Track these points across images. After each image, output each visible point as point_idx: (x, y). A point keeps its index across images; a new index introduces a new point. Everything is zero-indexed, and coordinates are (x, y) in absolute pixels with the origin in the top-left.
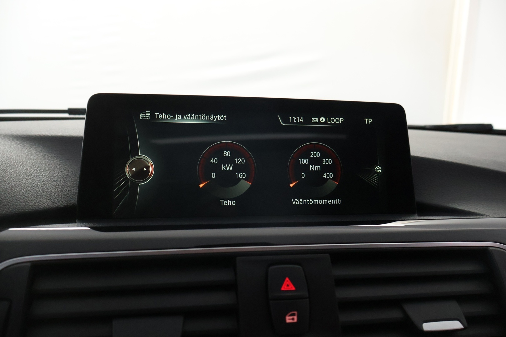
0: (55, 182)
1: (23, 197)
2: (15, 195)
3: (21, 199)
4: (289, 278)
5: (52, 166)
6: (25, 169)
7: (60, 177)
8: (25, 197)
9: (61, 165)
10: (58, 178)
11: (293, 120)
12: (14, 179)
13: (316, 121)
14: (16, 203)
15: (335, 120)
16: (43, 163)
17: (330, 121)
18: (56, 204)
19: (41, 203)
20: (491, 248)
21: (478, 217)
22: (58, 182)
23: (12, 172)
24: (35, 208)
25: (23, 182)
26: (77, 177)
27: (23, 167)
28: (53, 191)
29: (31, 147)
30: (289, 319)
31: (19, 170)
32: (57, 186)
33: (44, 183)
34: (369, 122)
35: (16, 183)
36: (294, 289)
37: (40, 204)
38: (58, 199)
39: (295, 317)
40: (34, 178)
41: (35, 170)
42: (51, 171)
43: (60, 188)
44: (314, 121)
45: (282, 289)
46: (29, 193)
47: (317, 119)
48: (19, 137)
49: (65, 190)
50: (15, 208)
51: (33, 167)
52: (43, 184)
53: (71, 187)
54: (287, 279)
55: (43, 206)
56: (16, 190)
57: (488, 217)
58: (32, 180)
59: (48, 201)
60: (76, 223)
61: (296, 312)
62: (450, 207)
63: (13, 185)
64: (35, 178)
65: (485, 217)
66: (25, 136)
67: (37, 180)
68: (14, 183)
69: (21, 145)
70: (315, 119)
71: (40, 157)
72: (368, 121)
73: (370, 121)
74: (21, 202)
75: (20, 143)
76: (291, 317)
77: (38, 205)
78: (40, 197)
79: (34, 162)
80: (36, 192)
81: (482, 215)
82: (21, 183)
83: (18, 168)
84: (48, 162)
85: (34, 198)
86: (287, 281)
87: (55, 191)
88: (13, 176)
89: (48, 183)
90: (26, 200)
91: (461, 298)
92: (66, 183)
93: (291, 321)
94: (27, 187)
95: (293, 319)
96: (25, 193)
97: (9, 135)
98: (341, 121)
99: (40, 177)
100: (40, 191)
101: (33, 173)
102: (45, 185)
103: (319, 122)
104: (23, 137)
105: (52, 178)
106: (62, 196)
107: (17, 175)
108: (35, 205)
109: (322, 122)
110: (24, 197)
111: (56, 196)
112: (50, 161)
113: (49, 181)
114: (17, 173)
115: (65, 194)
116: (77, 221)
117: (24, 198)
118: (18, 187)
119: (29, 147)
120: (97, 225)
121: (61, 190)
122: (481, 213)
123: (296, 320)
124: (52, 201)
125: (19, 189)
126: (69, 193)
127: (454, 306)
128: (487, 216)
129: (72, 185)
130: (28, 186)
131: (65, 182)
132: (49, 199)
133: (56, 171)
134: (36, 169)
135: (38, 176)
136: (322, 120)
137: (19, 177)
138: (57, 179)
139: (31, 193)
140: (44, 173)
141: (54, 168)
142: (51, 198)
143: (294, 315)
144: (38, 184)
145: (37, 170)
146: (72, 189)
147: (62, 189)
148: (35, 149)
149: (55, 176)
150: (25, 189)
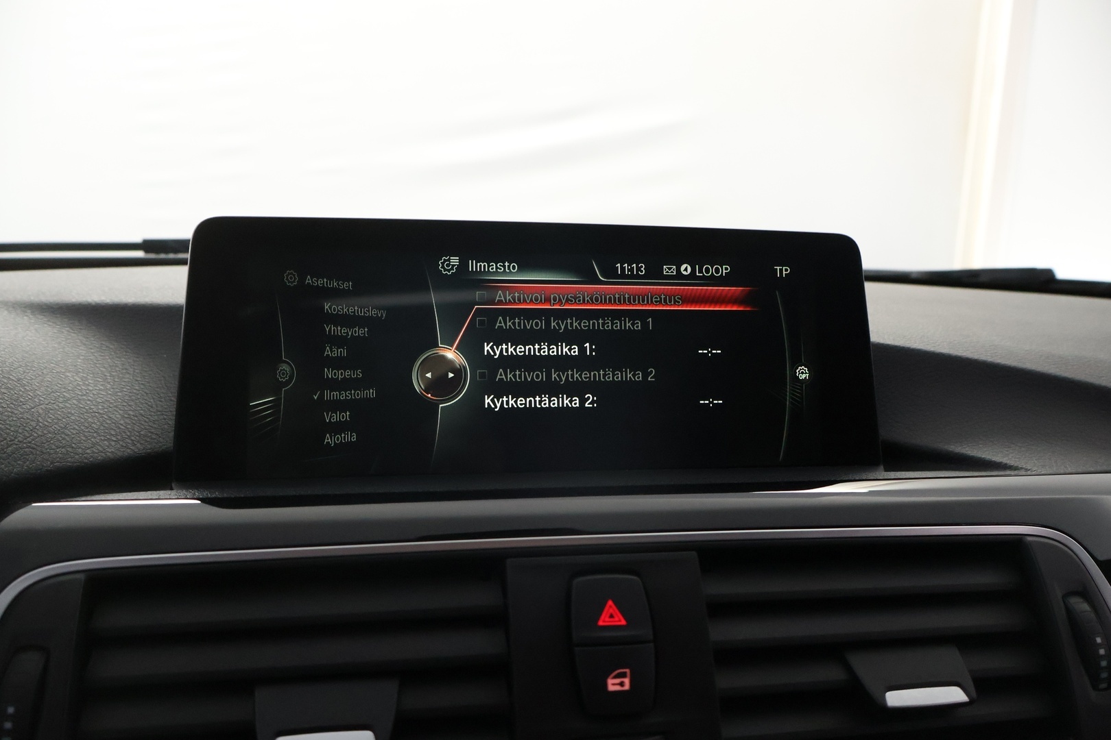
0: (125, 404)
1: (61, 437)
2: (45, 432)
3: (58, 440)
4: (613, 601)
5: (117, 369)
6: (63, 376)
7: (135, 391)
8: (66, 437)
9: (136, 368)
10: (130, 394)
11: (623, 269)
12: (41, 398)
13: (672, 272)
14: (46, 449)
15: (712, 271)
16: (99, 364)
17: (701, 271)
18: (129, 451)
19: (99, 447)
20: (1030, 539)
21: (1008, 472)
22: (132, 403)
23: (37, 385)
24: (86, 458)
25: (60, 405)
26: (172, 393)
27: (58, 372)
28: (122, 422)
29: (71, 328)
30: (613, 684)
31: (50, 380)
32: (131, 413)
33: (103, 406)
34: (784, 273)
35: (46, 408)
36: (623, 622)
37: (97, 451)
38: (133, 438)
39: (627, 681)
40: (82, 395)
41: (84, 379)
42: (116, 380)
43: (136, 416)
44: (667, 272)
45: (601, 623)
46: (74, 429)
47: (675, 267)
48: (45, 307)
49: (147, 420)
50: (47, 460)
51: (79, 372)
52: (100, 407)
53: (159, 413)
54: (610, 603)
55: (103, 454)
56: (47, 422)
57: (1029, 473)
58: (79, 400)
59: (113, 443)
60: (172, 489)
61: (628, 671)
62: (952, 452)
63: (41, 411)
64: (85, 395)
65: (1023, 472)
66: (57, 304)
67: (89, 400)
68: (41, 406)
69: (51, 324)
70: (670, 269)
71: (92, 351)
72: (781, 270)
73: (786, 271)
74: (58, 448)
75: (49, 321)
76: (618, 681)
77: (93, 452)
78: (95, 435)
79: (79, 361)
80: (87, 425)
81: (1016, 468)
82: (57, 407)
83: (47, 374)
84: (109, 360)
85: (84, 438)
86: (611, 607)
87: (125, 423)
88: (39, 393)
89: (111, 406)
90: (68, 444)
91: (965, 641)
92: (149, 405)
93: (618, 688)
94: (70, 415)
95: (622, 684)
96: (65, 428)
97: (25, 304)
98: (724, 271)
99: (93, 394)
100: (95, 423)
101: (79, 385)
102: (106, 410)
103: (679, 275)
104: (52, 308)
105: (119, 394)
106: (142, 433)
107: (47, 390)
108: (87, 453)
109: (685, 273)
110: (63, 436)
111: (128, 434)
112: (113, 358)
113: (113, 401)
114: (47, 386)
115: (148, 427)
116: (173, 485)
117: (64, 439)
118: (51, 416)
119: (67, 329)
120: (217, 494)
121: (139, 420)
122: (1016, 465)
123: (627, 687)
124: (121, 443)
125: (52, 420)
126: (155, 426)
127: (951, 657)
128: (1027, 470)
129: (160, 409)
130: (69, 413)
131: (147, 404)
132: (114, 439)
133: (126, 380)
134: (85, 375)
135: (90, 390)
136: (686, 270)
137: (52, 394)
138: (130, 397)
139: (77, 427)
140: (102, 385)
141: (122, 373)
142: (119, 437)
143: (623, 675)
144: (90, 409)
145: (87, 379)
146: (162, 417)
147: (140, 418)
148: (80, 332)
149: (125, 390)
150: (64, 420)
